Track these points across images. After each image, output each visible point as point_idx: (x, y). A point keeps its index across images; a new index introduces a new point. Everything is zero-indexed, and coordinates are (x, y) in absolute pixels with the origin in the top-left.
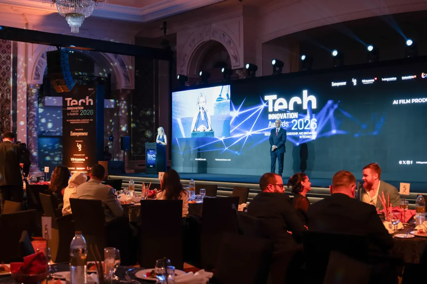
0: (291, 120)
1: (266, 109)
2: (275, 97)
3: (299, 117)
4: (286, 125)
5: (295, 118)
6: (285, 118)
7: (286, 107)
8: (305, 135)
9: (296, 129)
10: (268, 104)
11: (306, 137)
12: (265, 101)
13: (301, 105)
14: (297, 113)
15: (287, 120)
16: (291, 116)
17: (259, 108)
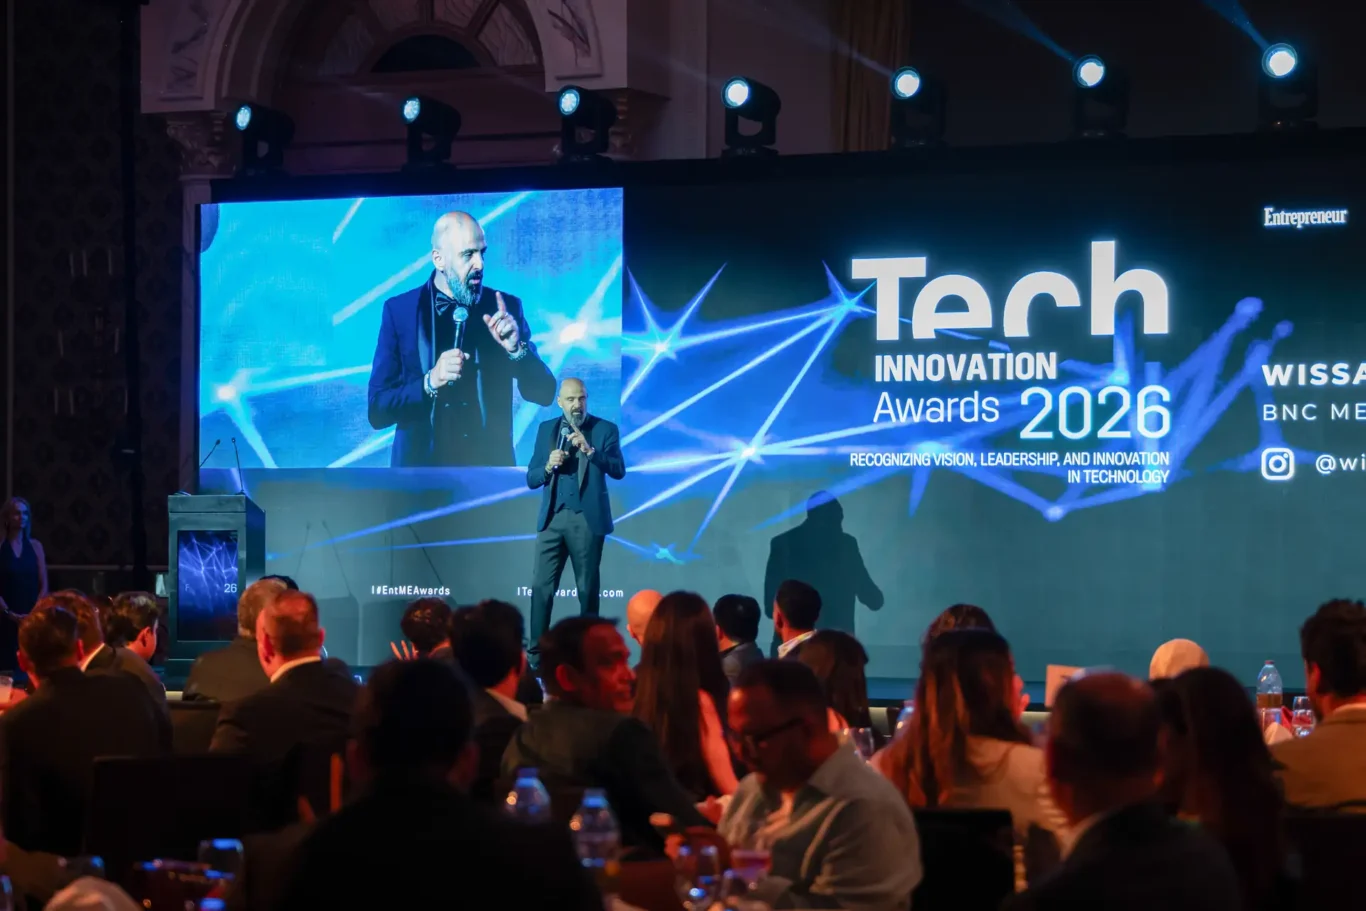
0: (1019, 386)
1: (859, 328)
2: (915, 266)
3: (1065, 378)
4: (982, 411)
5: (1040, 376)
6: (977, 377)
7: (986, 322)
8: (1100, 467)
9: (1048, 435)
10: (870, 300)
11: (1104, 476)
12: (853, 287)
13: (1081, 316)
14: (1053, 355)
15: (987, 388)
16: (1017, 366)
17: (817, 318)
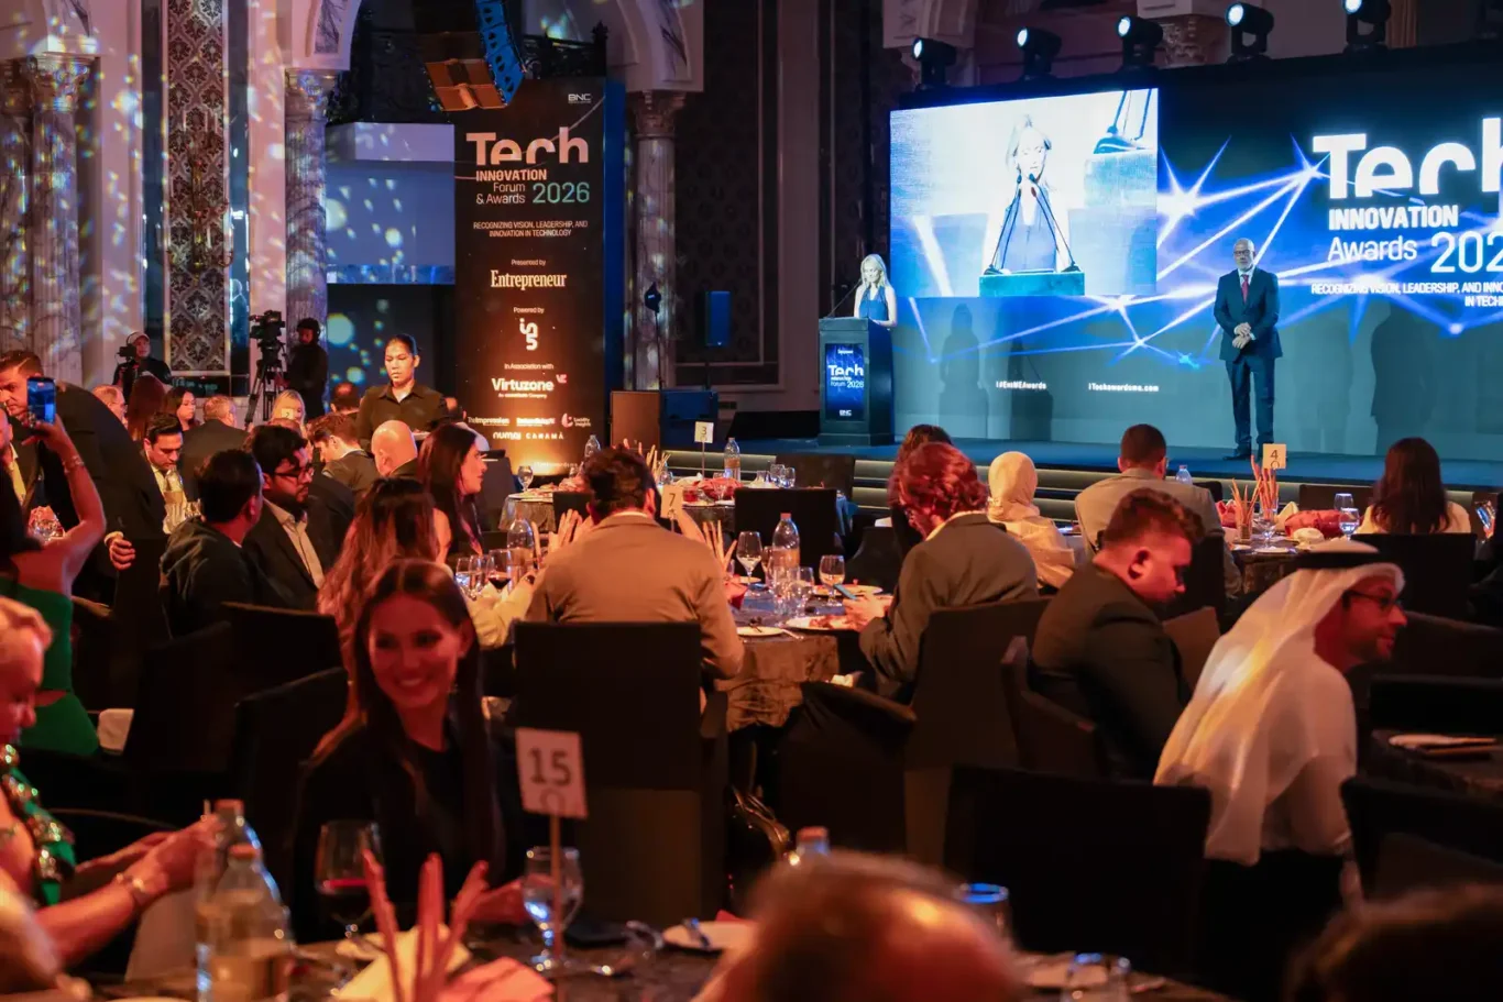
0: (1428, 232)
1: (1318, 190)
2: (1358, 140)
3: (1465, 225)
4: (1404, 252)
5: (1445, 225)
6: (1401, 226)
7: (1407, 183)
8: (1489, 294)
9: (1451, 269)
10: (1325, 168)
11: (1492, 301)
12: (1314, 159)
13: (1474, 177)
14: (1455, 207)
15: (1409, 233)
16: (1430, 216)
17: (1288, 182)
